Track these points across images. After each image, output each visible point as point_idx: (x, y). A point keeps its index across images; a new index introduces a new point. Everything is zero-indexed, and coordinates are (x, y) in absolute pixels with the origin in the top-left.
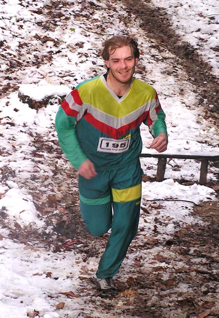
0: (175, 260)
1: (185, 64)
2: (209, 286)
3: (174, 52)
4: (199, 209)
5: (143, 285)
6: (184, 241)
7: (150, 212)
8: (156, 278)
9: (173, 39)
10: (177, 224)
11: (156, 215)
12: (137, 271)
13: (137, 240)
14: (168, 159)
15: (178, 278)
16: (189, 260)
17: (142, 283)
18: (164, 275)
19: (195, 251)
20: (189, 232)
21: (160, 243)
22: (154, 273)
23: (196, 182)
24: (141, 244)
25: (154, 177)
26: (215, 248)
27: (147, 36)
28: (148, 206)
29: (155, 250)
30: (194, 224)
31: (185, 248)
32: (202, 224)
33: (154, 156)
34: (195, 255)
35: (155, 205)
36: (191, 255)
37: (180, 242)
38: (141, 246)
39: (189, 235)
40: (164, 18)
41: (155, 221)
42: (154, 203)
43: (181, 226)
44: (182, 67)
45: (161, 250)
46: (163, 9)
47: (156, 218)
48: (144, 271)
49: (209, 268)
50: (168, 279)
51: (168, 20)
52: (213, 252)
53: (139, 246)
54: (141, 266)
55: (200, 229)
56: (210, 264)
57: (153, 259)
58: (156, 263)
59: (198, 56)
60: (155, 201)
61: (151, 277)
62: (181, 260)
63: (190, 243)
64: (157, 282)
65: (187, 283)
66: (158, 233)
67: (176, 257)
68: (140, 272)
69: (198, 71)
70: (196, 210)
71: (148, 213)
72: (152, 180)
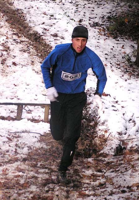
0: (28, 171)
1: (34, 45)
2: (49, 187)
3: (28, 38)
4: (44, 138)
5: (7, 186)
6: (34, 158)
7: (13, 140)
8: (16, 182)
9: (27, 29)
10: (30, 148)
12: (4, 178)
13: (4, 158)
14: (24, 106)
15: (30, 182)
16: (37, 170)
17: (7, 185)
18: (21, 180)
19: (41, 165)
20: (37, 153)
21: (19, 160)
22: (15, 179)
23: (42, 121)
24: (7, 161)
25: (15, 118)
26: (54, 162)
27: (11, 27)
28: (11, 136)
29: (15, 165)
30: (40, 147)
31: (34, 163)
32: (45, 148)
33: (15, 104)
34: (41, 167)
35: (16, 135)
36: (38, 167)
37: (31, 159)
38: (7, 162)
39: (37, 155)
40: (22, 16)
41: (16, 146)
43: (32, 149)
44: (32, 47)
45: (20, 164)
47: (16, 144)
48: (9, 178)
49: (50, 175)
50: (23, 182)
51: (24, 17)
52: (53, 165)
53: (5, 162)
54: (6, 175)
55: (44, 151)
56: (50, 173)
57: (14, 170)
58: (16, 172)
59: (43, 40)
60: (15, 133)
61: (13, 181)
62: (32, 171)
63: (38, 160)
64: (16, 184)
65: (36, 185)
66: (18, 153)
67: (29, 169)
68: (6, 179)
69: (43, 49)
70: (41, 138)
71: (11, 140)
72: (13, 119)
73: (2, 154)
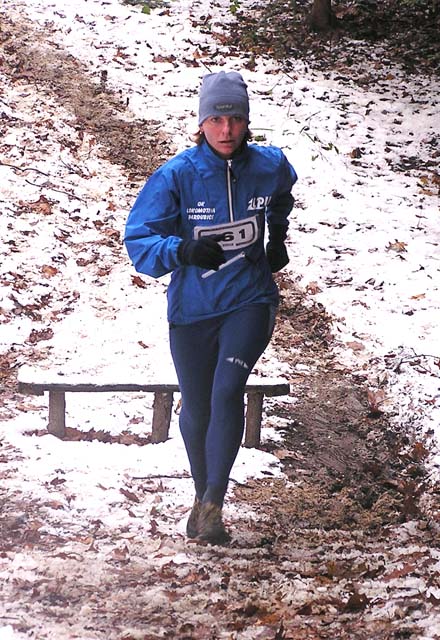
4: (247, 492)
7: (141, 499)
11: (154, 502)
25: (146, 436)
28: (135, 489)
30: (236, 518)
32: (254, 518)
33: (147, 388)
35: (151, 485)
40: (157, 141)
41: (151, 514)
42: (148, 483)
46: (155, 123)
47: (154, 508)
51: (165, 143)
60: (149, 479)
66: (160, 534)
70: (239, 493)
71: (137, 501)
72: (142, 442)
73: (106, 537)
